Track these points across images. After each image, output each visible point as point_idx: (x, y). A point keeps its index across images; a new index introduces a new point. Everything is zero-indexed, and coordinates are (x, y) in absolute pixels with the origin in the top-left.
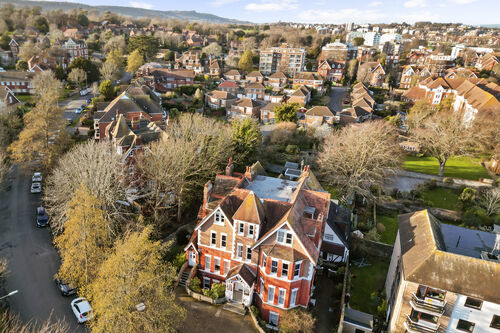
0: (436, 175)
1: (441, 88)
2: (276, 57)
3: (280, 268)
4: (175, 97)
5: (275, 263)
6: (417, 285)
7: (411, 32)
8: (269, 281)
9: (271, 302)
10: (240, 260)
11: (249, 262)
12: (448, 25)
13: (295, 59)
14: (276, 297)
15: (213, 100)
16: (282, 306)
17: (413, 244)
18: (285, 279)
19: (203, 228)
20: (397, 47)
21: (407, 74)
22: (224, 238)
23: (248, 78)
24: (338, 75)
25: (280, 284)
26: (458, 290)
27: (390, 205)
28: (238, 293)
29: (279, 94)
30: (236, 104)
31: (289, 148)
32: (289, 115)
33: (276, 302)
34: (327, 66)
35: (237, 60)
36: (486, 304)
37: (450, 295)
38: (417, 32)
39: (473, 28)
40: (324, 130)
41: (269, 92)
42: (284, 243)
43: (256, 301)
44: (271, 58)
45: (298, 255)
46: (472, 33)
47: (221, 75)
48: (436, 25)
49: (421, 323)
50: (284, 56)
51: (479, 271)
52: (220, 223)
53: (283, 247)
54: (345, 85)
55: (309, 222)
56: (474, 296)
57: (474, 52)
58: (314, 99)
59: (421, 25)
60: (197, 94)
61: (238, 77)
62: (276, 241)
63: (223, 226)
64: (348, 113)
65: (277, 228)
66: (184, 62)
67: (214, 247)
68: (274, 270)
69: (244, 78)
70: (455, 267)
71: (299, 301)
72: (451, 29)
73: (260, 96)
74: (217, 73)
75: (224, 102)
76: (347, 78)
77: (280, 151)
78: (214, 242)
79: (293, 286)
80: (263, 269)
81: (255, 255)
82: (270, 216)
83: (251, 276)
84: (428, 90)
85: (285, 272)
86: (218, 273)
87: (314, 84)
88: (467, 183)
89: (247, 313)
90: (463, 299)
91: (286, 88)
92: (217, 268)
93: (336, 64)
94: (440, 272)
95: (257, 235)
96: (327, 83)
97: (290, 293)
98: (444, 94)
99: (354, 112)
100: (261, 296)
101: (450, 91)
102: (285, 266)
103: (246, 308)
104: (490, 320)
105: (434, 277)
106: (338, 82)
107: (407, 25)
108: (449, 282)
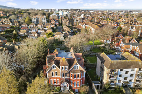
0: (93, 45)
1: (85, 25)
2: (37, 19)
3: (77, 76)
5: (75, 75)
6: (110, 70)
7: (69, 11)
8: (74, 81)
9: (75, 86)
10: (63, 78)
11: (66, 77)
12: (78, 10)
13: (43, 19)
14: (77, 85)
15: (21, 33)
16: (78, 86)
17: (105, 61)
18: (79, 78)
19: (49, 72)
20: (69, 15)
21: (75, 22)
22: (56, 73)
23: (30, 26)
24: (57, 23)
25: (77, 81)
26: (118, 68)
28: (65, 87)
29: (42, 30)
30: (31, 34)
31: (54, 44)
32: (51, 35)
33: (77, 86)
34: (54, 21)
35: (24, 20)
36: (124, 69)
37: (117, 70)
38: (71, 11)
39: (83, 10)
40: (62, 39)
41: (39, 29)
42: (76, 69)
43: (71, 88)
44: (36, 19)
45: (81, 71)
46: (83, 11)
47: (20, 25)
48: (75, 9)
49: (112, 78)
50: (40, 19)
51: (121, 63)
52: (54, 69)
53: (76, 70)
54: (60, 26)
55: (80, 61)
56: (122, 68)
57: (86, 16)
58: (54, 30)
59: (71, 10)
60: (14, 32)
61: (27, 26)
62: (74, 69)
63: (56, 69)
64: (66, 33)
65: (74, 65)
66: (4, 22)
67: (53, 76)
68: (75, 77)
69: (29, 26)
70: (116, 63)
71: (82, 84)
72: (79, 11)
73: (37, 31)
74: (18, 25)
75: (26, 34)
76: (60, 24)
77: (52, 46)
78: (53, 75)
79: (81, 80)
80: (71, 78)
81: (68, 75)
83: (69, 81)
84: (82, 25)
85: (78, 77)
86: (55, 84)
87: (53, 26)
88: (99, 46)
89: (69, 92)
90: (120, 70)
91: (44, 28)
92: (55, 82)
93: (56, 20)
94: (114, 65)
95: (68, 69)
96: (56, 26)
97: (80, 82)
98: (85, 26)
99: (68, 33)
100: (72, 86)
101: (86, 25)
102: (78, 75)
103: (68, 91)
104: (125, 73)
105: (113, 67)
106: (58, 25)
107: (68, 10)
108: (116, 67)
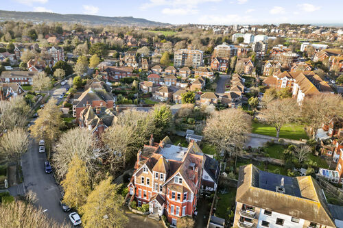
0: (275, 136)
1: (286, 78)
2: (185, 56)
3: (176, 196)
4: (120, 85)
5: (173, 194)
6: (242, 204)
7: (277, 31)
8: (171, 203)
9: (173, 214)
10: (156, 192)
11: (161, 193)
12: (302, 26)
13: (196, 57)
14: (175, 211)
15: (144, 87)
16: (178, 215)
18: (179, 201)
19: (137, 175)
20: (264, 45)
21: (267, 66)
22: (148, 180)
23: (166, 71)
24: (224, 67)
25: (176, 204)
26: (260, 207)
27: (246, 156)
28: (155, 209)
29: (186, 81)
30: (158, 91)
31: (189, 120)
32: (190, 99)
33: (175, 213)
34: (217, 61)
35: (160, 58)
36: (273, 213)
37: (257, 209)
38: (281, 31)
39: (318, 28)
40: (211, 108)
41: (179, 80)
42: (178, 183)
43: (165, 213)
44: (181, 56)
45: (185, 189)
46: (317, 31)
47: (150, 69)
48: (293, 26)
49: (245, 223)
50: (189, 55)
51: (270, 197)
52: (146, 172)
53: (178, 185)
54: (228, 73)
55: (191, 171)
56: (268, 209)
57: (313, 48)
58: (207, 85)
59: (283, 26)
60: (134, 84)
61: (160, 70)
62: (174, 182)
63: (147, 174)
64: (226, 96)
65: (175, 176)
66: (126, 61)
67: (143, 185)
68: (173, 197)
69: (164, 71)
70: (259, 195)
71: (187, 212)
72: (304, 29)
73: (174, 83)
74: (147, 67)
75: (151, 89)
76: (230, 68)
77: (184, 122)
78: (143, 182)
79: (183, 205)
80: (168, 196)
81: (164, 189)
82: (171, 169)
83: (162, 200)
84: (278, 79)
85: (179, 198)
86: (145, 198)
87: (208, 75)
89: (160, 219)
90: (263, 211)
91: (190, 77)
92: (145, 196)
93: (223, 60)
94: (252, 197)
95: (165, 179)
96: (216, 74)
97: (182, 209)
98: (288, 81)
99: (230, 96)
100: (168, 210)
101: (291, 80)
102: (179, 195)
103: (160, 217)
104: (276, 220)
105: (250, 200)
106: (224, 71)
107: (274, 26)
108: (256, 202)
